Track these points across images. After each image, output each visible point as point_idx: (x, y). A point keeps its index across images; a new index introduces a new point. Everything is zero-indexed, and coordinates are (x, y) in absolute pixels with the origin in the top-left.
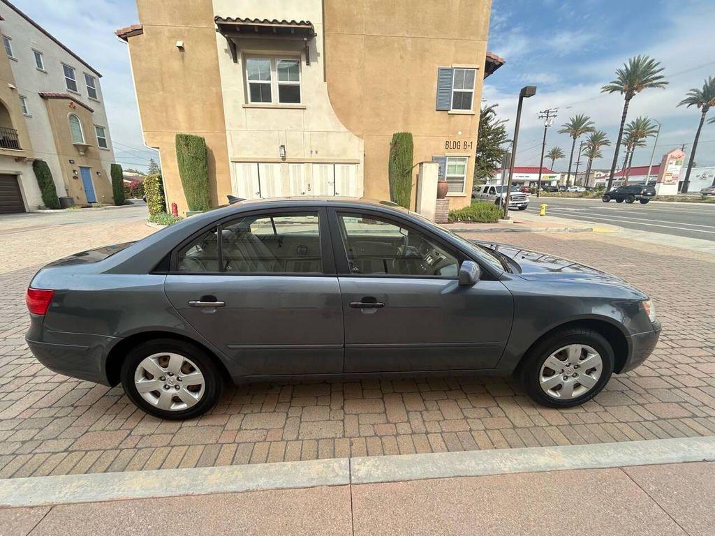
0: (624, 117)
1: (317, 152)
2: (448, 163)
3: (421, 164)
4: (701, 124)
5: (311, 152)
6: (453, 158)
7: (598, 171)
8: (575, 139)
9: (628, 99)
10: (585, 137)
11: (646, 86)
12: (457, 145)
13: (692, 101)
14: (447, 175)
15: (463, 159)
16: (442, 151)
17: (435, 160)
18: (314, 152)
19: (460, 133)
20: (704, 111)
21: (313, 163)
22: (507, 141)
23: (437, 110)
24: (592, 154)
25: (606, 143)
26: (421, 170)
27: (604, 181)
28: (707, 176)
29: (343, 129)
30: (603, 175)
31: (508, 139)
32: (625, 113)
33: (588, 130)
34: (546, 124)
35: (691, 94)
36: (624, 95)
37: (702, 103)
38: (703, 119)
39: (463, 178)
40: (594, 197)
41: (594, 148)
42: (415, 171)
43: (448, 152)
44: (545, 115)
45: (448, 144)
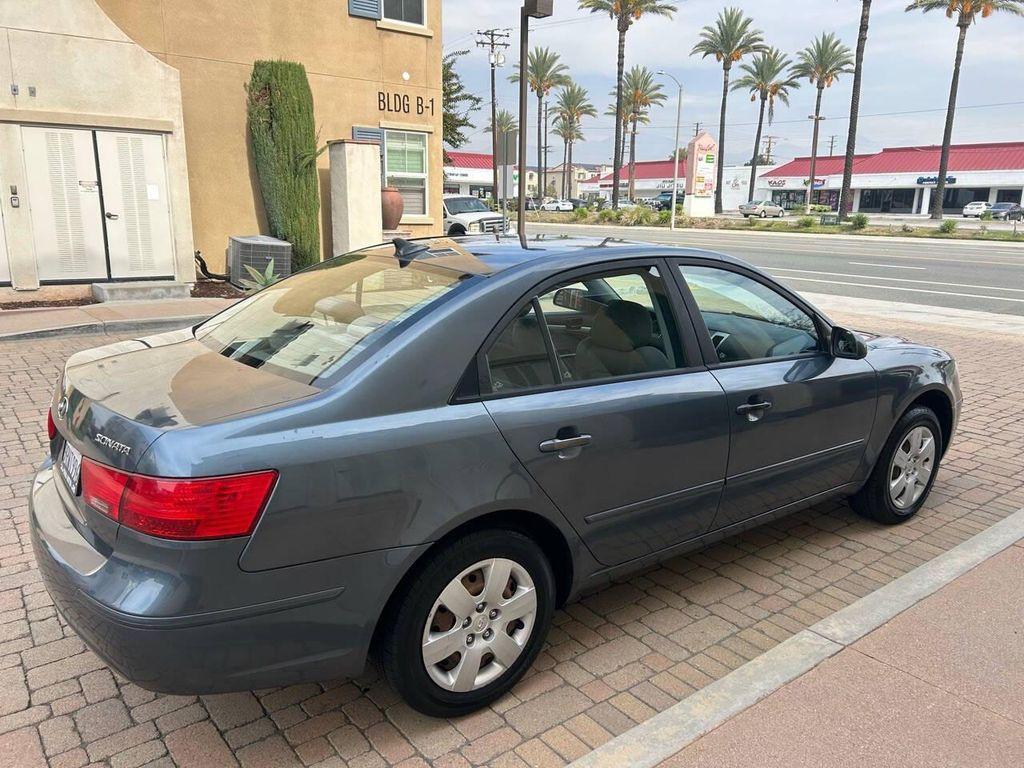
0: (621, 64)
1: (32, 92)
2: (389, 144)
3: (336, 145)
4: (725, 91)
5: (15, 90)
6: (398, 134)
7: (579, 166)
8: (540, 97)
9: (623, 27)
10: (554, 96)
11: (646, 9)
12: (402, 105)
13: (708, 48)
14: (388, 174)
15: (418, 136)
16: (371, 116)
17: (361, 136)
18: (23, 91)
19: (406, 76)
20: (727, 68)
21: (23, 123)
22: (465, 97)
23: (350, 15)
24: (569, 132)
25: (589, 111)
26: (338, 161)
27: (595, 187)
28: (739, 182)
29: (112, 31)
30: (589, 176)
31: (464, 92)
32: (621, 56)
33: (562, 80)
34: (493, 61)
35: (705, 35)
36: (615, 21)
37: (721, 52)
38: (726, 82)
39: (421, 182)
40: (597, 222)
41: (571, 118)
42: (323, 162)
43: (386, 118)
44: (487, 39)
45: (383, 101)
